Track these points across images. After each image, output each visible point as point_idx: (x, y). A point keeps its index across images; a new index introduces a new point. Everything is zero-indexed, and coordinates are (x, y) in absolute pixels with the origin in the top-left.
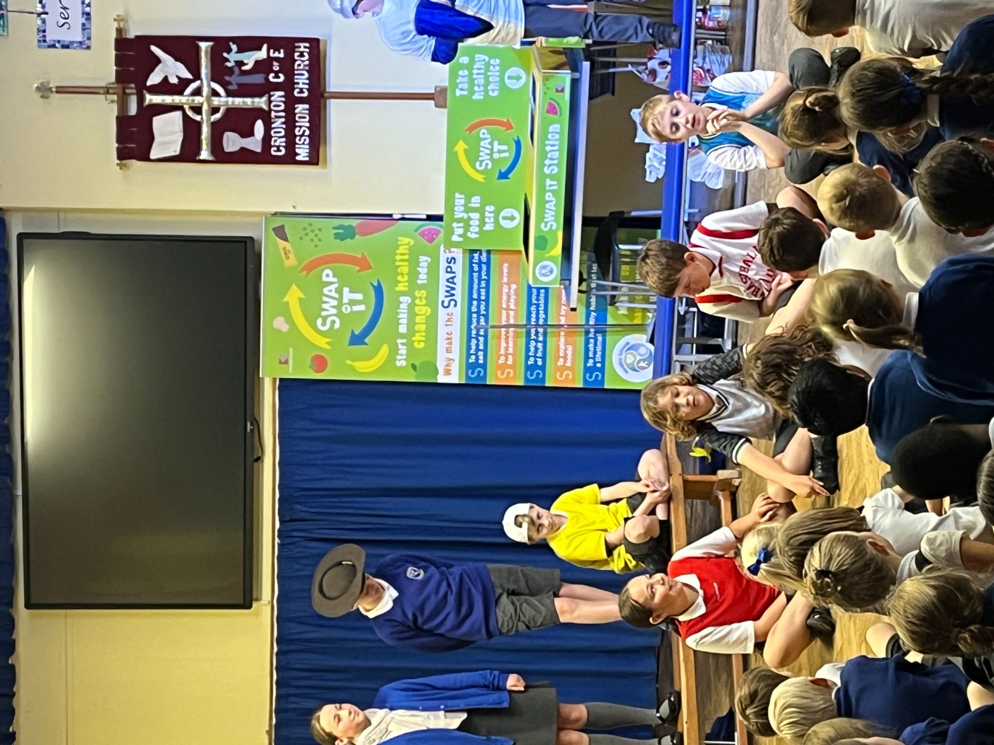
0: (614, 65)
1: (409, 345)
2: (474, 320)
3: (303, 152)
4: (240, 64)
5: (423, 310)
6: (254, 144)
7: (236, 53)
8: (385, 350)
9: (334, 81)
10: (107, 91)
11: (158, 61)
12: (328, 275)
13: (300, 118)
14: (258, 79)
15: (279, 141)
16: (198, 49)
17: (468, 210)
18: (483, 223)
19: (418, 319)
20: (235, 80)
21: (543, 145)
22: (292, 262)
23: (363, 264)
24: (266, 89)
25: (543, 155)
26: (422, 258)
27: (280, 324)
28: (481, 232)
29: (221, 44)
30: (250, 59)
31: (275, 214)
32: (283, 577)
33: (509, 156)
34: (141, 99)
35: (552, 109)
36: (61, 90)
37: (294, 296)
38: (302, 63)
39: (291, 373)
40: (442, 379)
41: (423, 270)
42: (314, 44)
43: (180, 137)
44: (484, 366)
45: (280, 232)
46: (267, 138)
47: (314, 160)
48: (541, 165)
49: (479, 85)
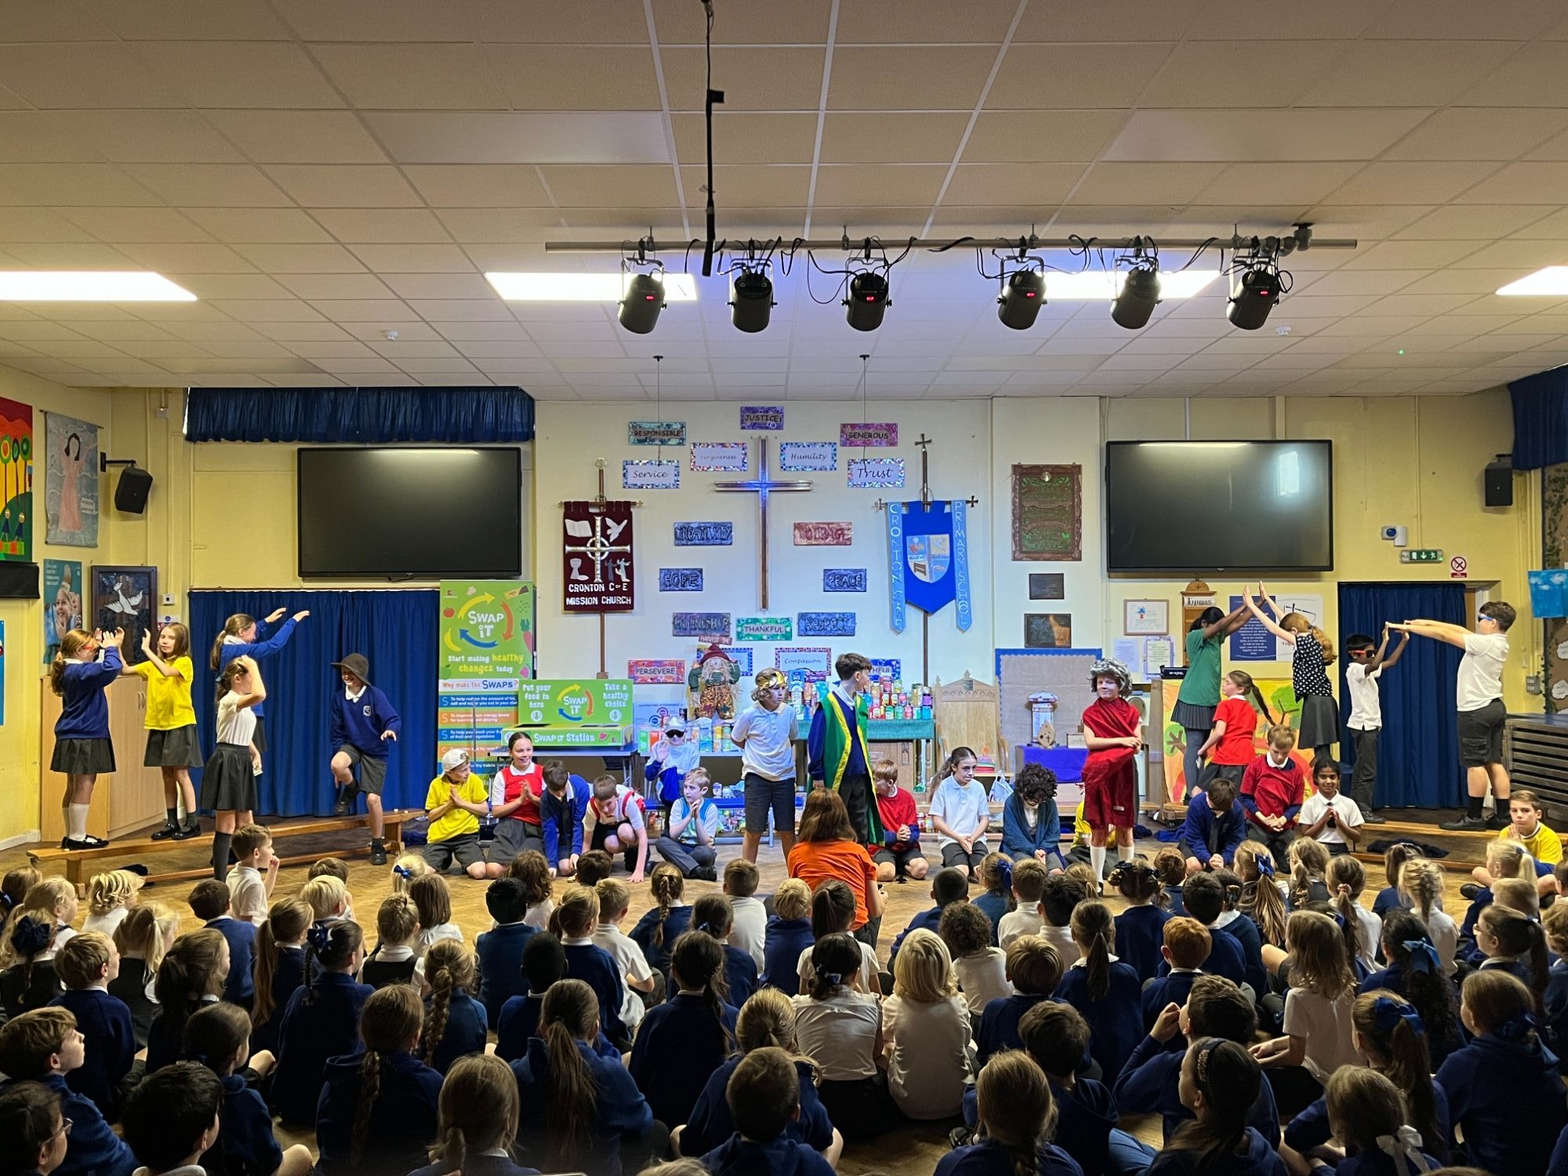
0: (627, 769)
1: (461, 663)
2: (476, 699)
3: (571, 601)
4: (619, 567)
5: (481, 670)
6: (575, 575)
7: (625, 565)
8: (458, 649)
9: (609, 618)
10: (601, 497)
11: (619, 523)
12: (501, 616)
13: (590, 600)
14: (611, 577)
15: (577, 588)
16: (626, 545)
17: (541, 693)
18: (534, 701)
19: (476, 667)
20: (610, 565)
21: (583, 732)
22: (507, 595)
23: (508, 636)
24: (606, 582)
25: (577, 733)
26: (511, 669)
27: (472, 590)
28: (529, 701)
29: (629, 557)
30: (622, 573)
31: (535, 587)
32: (318, 595)
33: (572, 713)
34: (598, 515)
35: (603, 736)
36: (601, 472)
37: (488, 598)
38: (621, 600)
39: (443, 597)
40: (441, 682)
41: (504, 669)
42: (631, 607)
43: (578, 535)
44: (449, 706)
45: (524, 590)
46: (579, 582)
47: (567, 608)
48: (571, 732)
49: (611, 696)
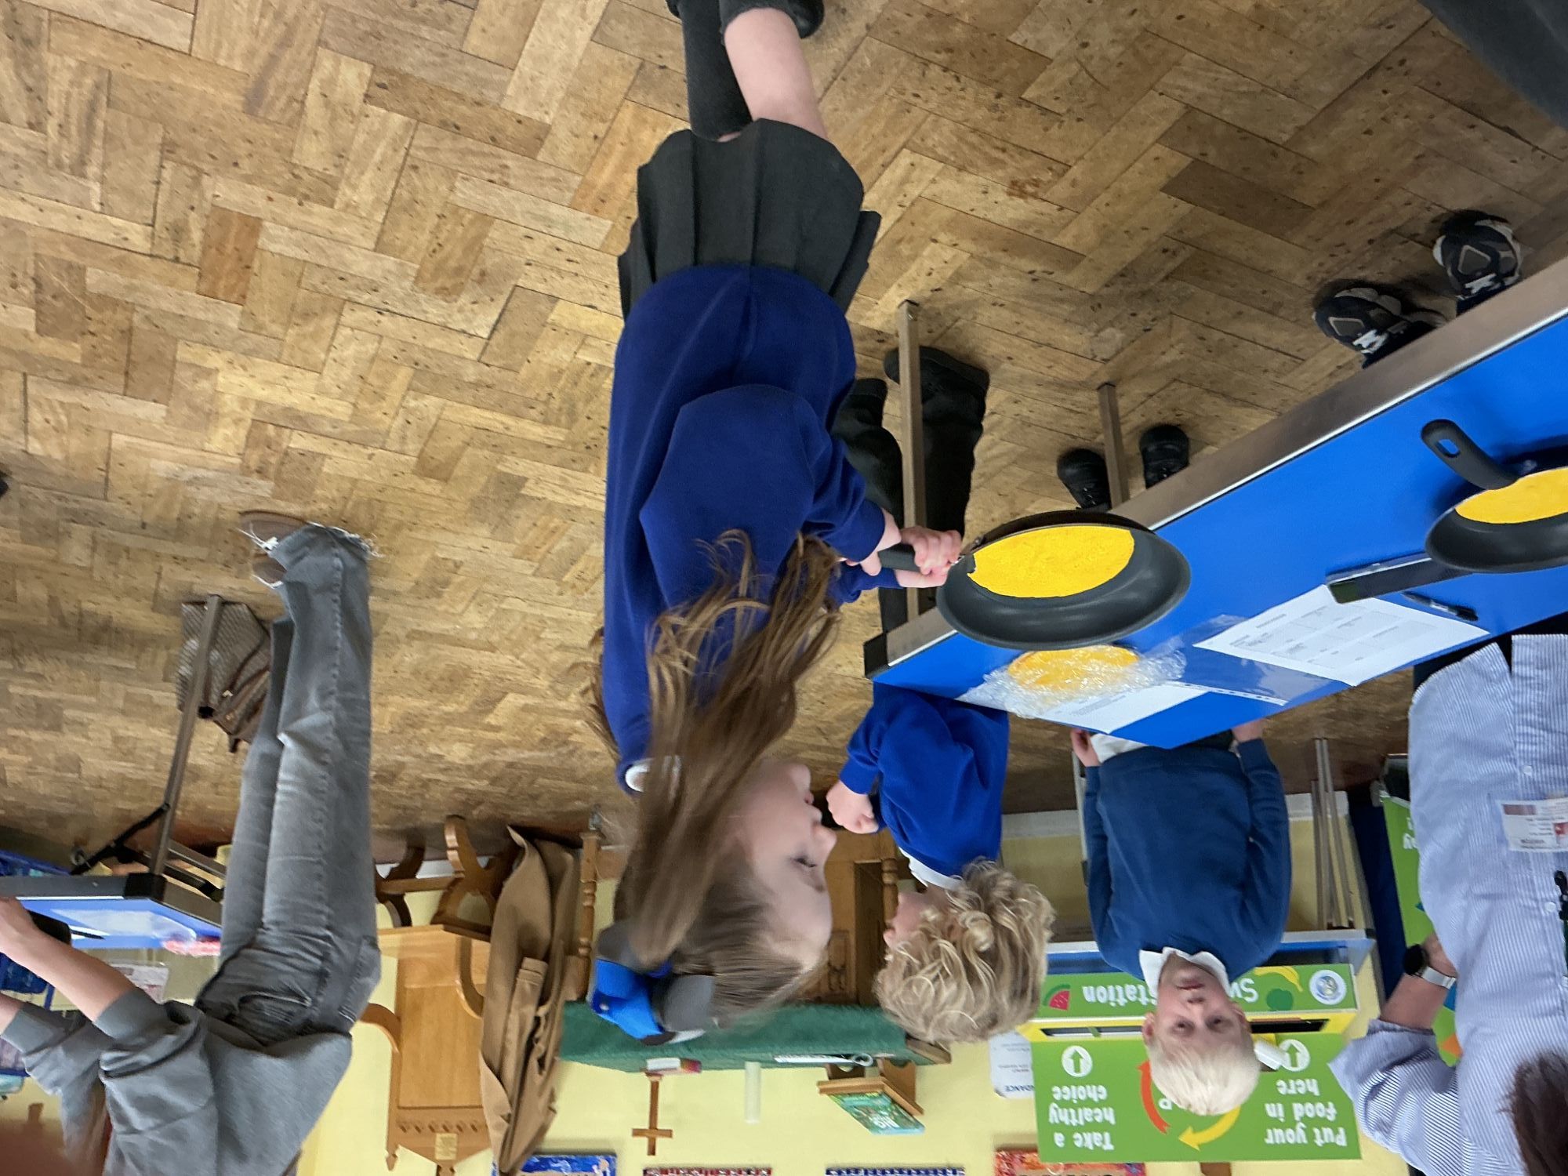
17: (1289, 1123)
18: (1307, 1098)
28: (1323, 1099)
49: (1095, 1115)
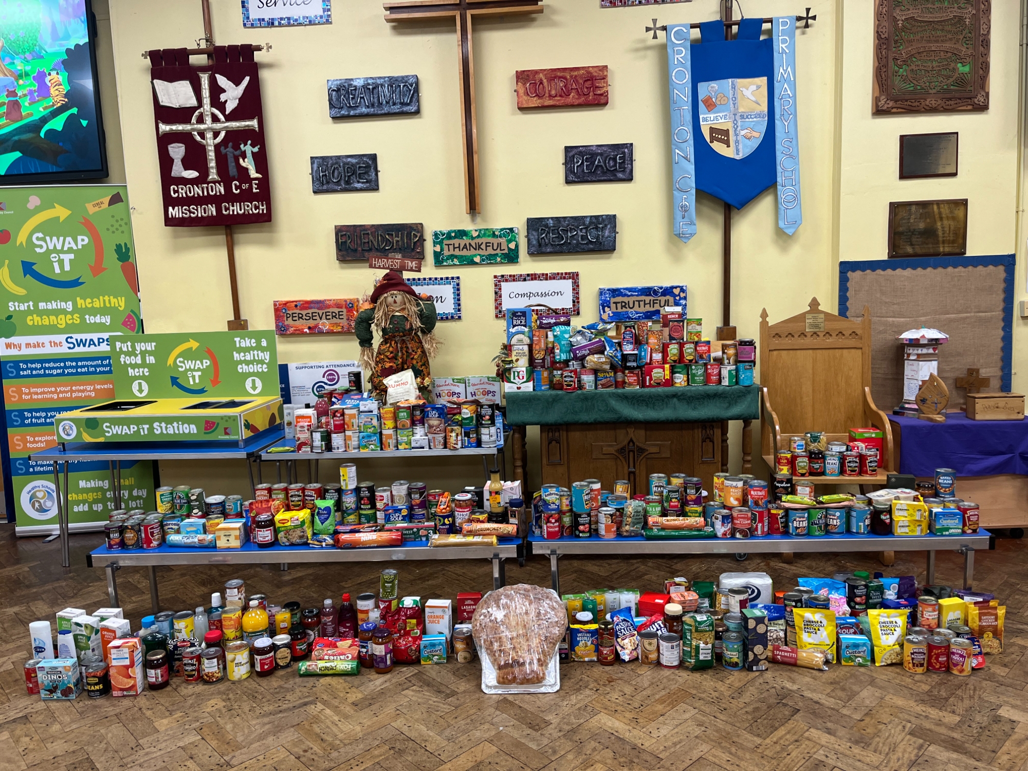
1: (29, 312)
2: (57, 365)
3: (174, 212)
4: (244, 156)
5: (62, 321)
6: (178, 170)
7: (252, 152)
8: (21, 291)
9: (239, 237)
10: (209, 38)
12: (84, 240)
13: (205, 209)
15: (183, 191)
16: (251, 118)
17: (143, 353)
18: (134, 366)
19: (53, 318)
20: (229, 152)
22: (91, 209)
23: (97, 269)
24: (225, 178)
26: (108, 318)
27: (35, 202)
28: (126, 366)
29: (259, 137)
30: (248, 164)
31: (126, 194)
33: (191, 384)
34: (204, 69)
35: (209, 425)
37: (61, 212)
38: (249, 208)
41: (98, 319)
42: (268, 218)
43: (175, 104)
44: (18, 376)
45: (116, 199)
46: (184, 181)
47: (169, 221)
49: (245, 356)
